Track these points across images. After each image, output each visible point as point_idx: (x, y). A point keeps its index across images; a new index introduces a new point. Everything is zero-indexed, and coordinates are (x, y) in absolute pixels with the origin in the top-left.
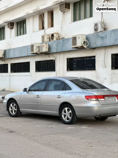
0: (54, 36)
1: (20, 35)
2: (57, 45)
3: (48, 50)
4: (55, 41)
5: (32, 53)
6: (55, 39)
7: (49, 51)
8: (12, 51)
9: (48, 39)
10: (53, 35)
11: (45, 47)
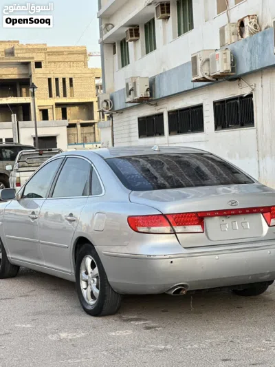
0: (245, 25)
1: (184, 33)
2: (251, 51)
3: (229, 68)
4: (246, 40)
5: (196, 78)
6: (246, 35)
7: (233, 69)
8: (165, 79)
9: (233, 36)
10: (242, 24)
11: (220, 59)
